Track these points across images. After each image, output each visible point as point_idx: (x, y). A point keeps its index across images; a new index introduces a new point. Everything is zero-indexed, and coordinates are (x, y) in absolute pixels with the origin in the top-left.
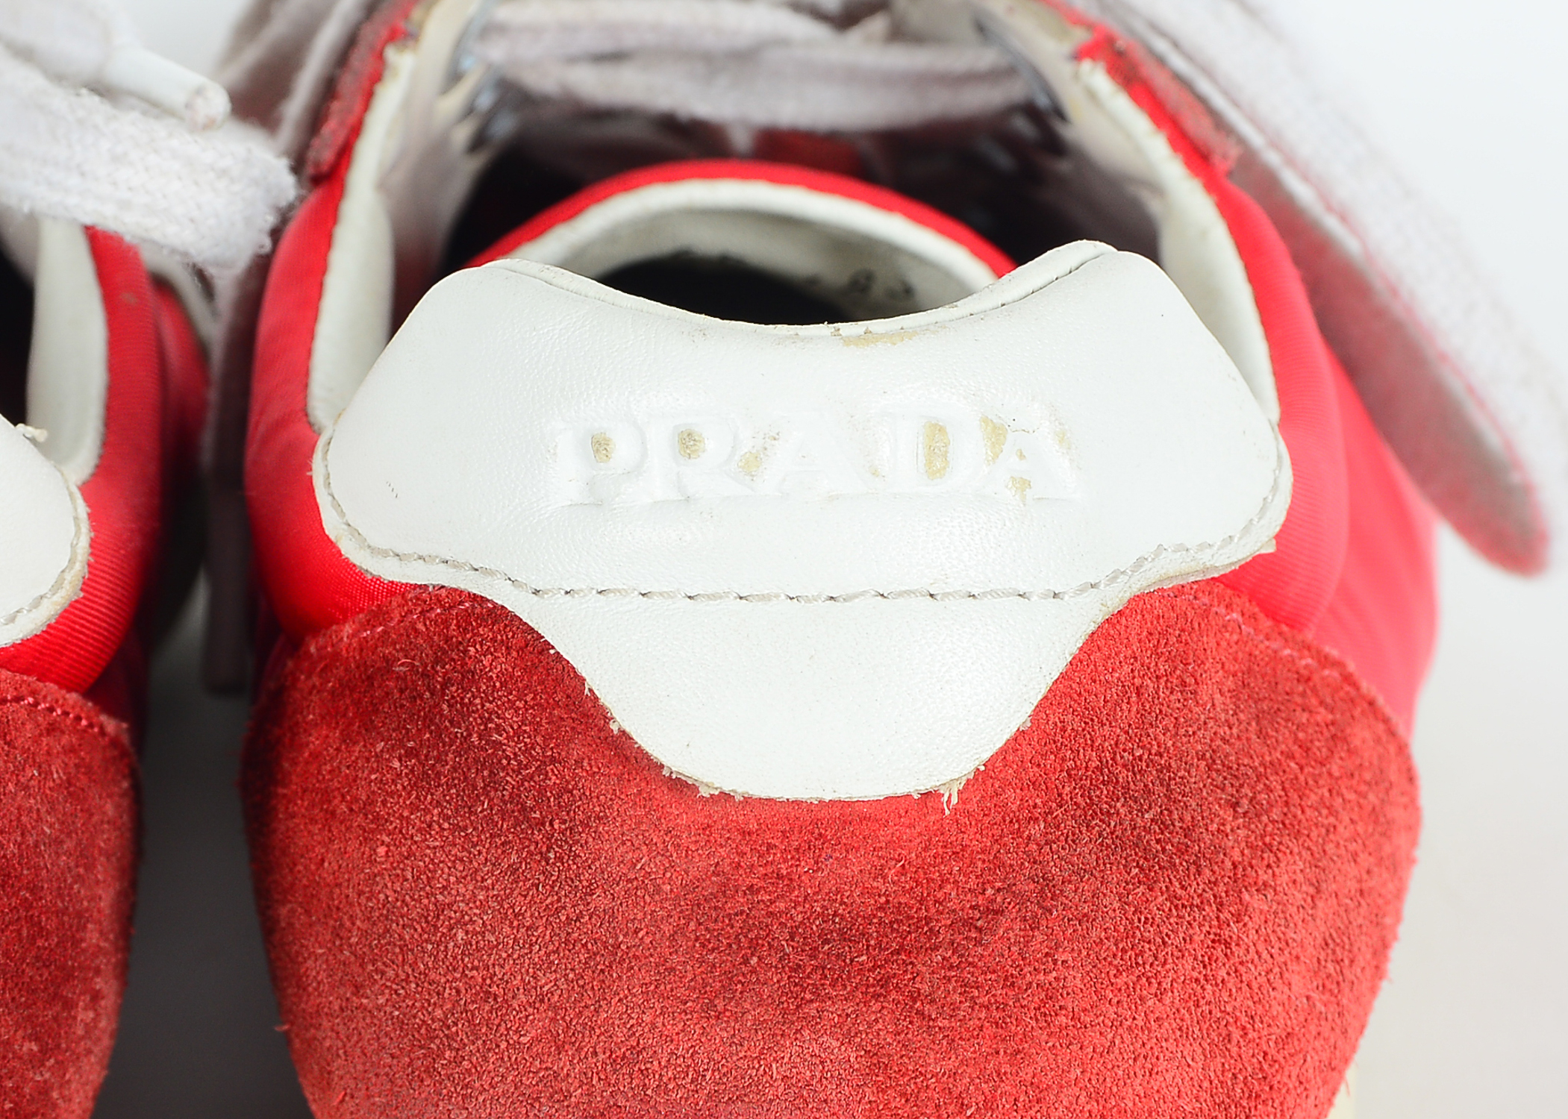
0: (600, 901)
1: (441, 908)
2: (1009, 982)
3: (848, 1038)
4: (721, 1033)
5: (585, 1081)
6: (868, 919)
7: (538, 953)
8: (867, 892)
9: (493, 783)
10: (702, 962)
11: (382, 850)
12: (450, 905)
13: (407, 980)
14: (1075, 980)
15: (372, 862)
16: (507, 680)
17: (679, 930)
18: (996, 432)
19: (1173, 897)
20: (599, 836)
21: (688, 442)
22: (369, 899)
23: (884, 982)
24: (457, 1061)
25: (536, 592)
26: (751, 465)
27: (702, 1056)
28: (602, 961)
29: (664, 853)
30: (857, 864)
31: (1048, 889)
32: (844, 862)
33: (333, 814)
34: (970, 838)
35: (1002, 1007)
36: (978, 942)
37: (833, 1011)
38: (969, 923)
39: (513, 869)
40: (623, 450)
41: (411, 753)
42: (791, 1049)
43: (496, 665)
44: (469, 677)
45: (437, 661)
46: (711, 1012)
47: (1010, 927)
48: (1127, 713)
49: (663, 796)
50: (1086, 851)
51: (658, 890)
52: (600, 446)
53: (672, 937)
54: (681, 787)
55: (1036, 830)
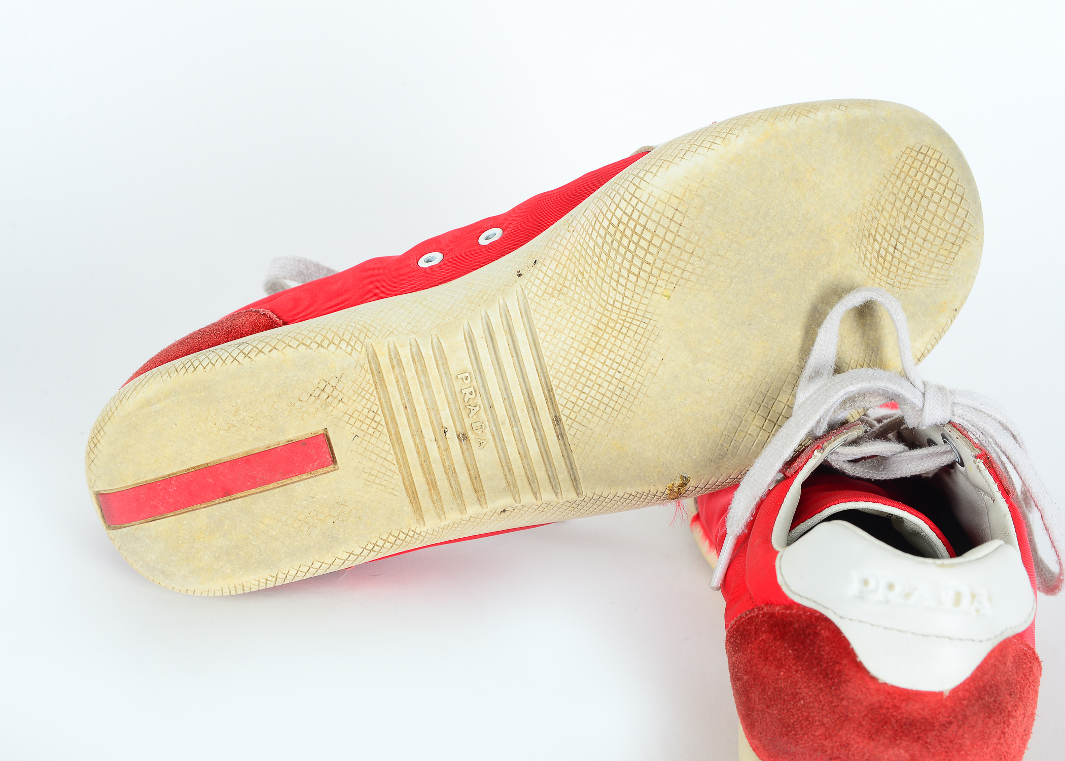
0: (845, 703)
1: (797, 694)
2: (951, 742)
3: (907, 751)
4: (872, 744)
5: (832, 748)
6: (918, 721)
7: (824, 712)
8: (919, 713)
9: (818, 664)
10: (871, 724)
11: (782, 673)
12: (801, 693)
13: (784, 709)
14: (968, 742)
15: (778, 675)
16: (828, 638)
17: (866, 715)
18: (973, 596)
19: (994, 721)
20: (847, 686)
21: (891, 587)
22: (775, 684)
23: (919, 738)
24: (795, 735)
25: (841, 617)
26: (907, 596)
27: (866, 749)
28: (843, 719)
29: (865, 694)
30: (917, 706)
31: (965, 718)
32: (914, 705)
33: (768, 658)
34: (949, 704)
35: (948, 748)
36: (945, 730)
37: (904, 744)
38: (944, 725)
39: (821, 689)
40: (872, 585)
41: (795, 650)
42: (891, 752)
43: (825, 633)
44: (816, 634)
45: (807, 627)
46: (871, 738)
47: (954, 727)
48: (991, 672)
49: (867, 679)
50: (976, 708)
51: (862, 704)
52: (866, 582)
53: (864, 717)
54: (874, 679)
55: (965, 702)
